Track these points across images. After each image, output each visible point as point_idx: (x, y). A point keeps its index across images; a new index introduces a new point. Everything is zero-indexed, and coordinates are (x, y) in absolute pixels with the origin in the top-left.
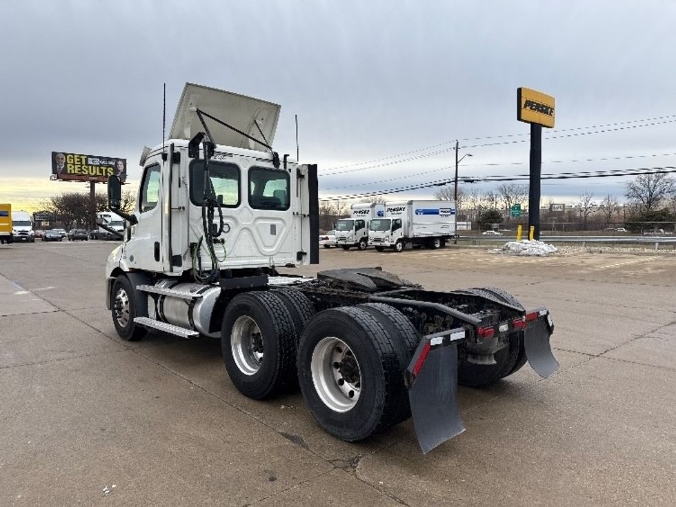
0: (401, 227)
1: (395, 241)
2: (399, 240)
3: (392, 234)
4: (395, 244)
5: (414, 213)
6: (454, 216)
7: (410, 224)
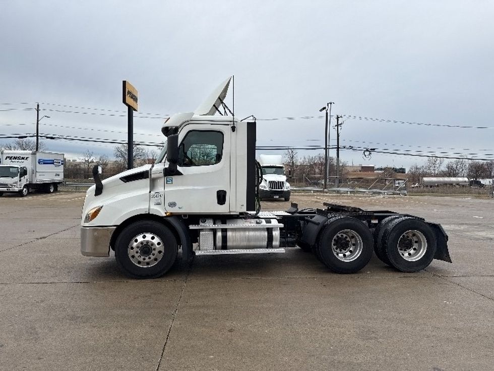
0: (26, 174)
1: (22, 187)
2: (26, 186)
3: (20, 181)
4: (22, 189)
5: (37, 163)
6: (63, 166)
7: (34, 172)
